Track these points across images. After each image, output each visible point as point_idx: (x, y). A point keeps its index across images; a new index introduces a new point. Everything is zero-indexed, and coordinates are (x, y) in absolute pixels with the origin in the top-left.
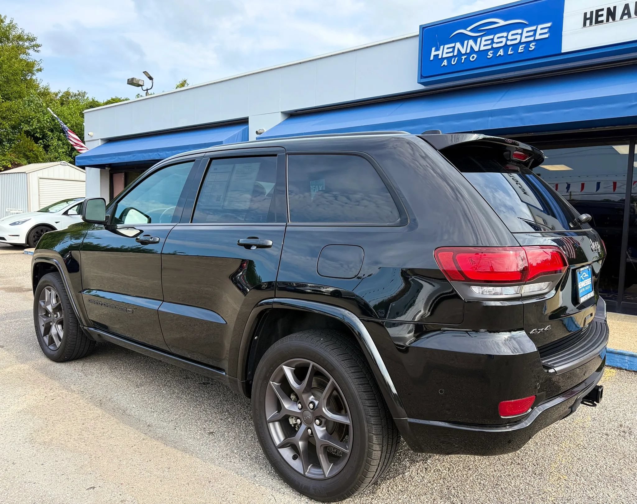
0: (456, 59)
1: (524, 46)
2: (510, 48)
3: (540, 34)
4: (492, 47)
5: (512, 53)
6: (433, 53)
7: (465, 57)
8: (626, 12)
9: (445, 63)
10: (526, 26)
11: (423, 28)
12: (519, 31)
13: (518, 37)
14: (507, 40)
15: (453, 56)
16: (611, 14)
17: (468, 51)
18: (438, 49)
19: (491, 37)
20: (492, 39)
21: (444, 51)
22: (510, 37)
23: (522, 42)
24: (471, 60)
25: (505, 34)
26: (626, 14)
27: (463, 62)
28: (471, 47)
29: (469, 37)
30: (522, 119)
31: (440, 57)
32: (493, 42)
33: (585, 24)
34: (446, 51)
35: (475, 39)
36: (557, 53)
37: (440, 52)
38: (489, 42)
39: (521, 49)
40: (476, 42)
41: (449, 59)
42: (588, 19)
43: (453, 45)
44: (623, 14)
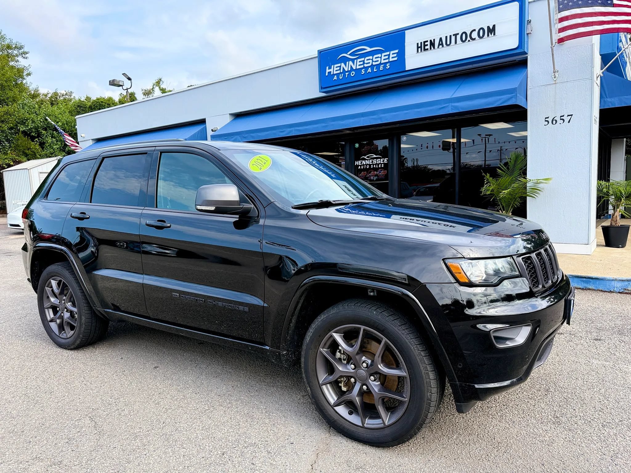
0: (342, 75)
1: (383, 65)
2: (375, 67)
3: (392, 58)
4: (364, 66)
5: (376, 70)
6: (328, 71)
7: (348, 73)
8: (441, 43)
9: (335, 78)
10: (384, 52)
11: (320, 52)
12: (380, 55)
13: (379, 59)
15: (341, 73)
16: (432, 44)
18: (330, 68)
21: (334, 69)
23: (382, 62)
24: (352, 75)
25: (371, 57)
27: (346, 77)
30: (380, 118)
32: (364, 63)
35: (353, 60)
37: (331, 70)
38: (362, 63)
41: (338, 75)
42: (419, 47)
43: (339, 65)
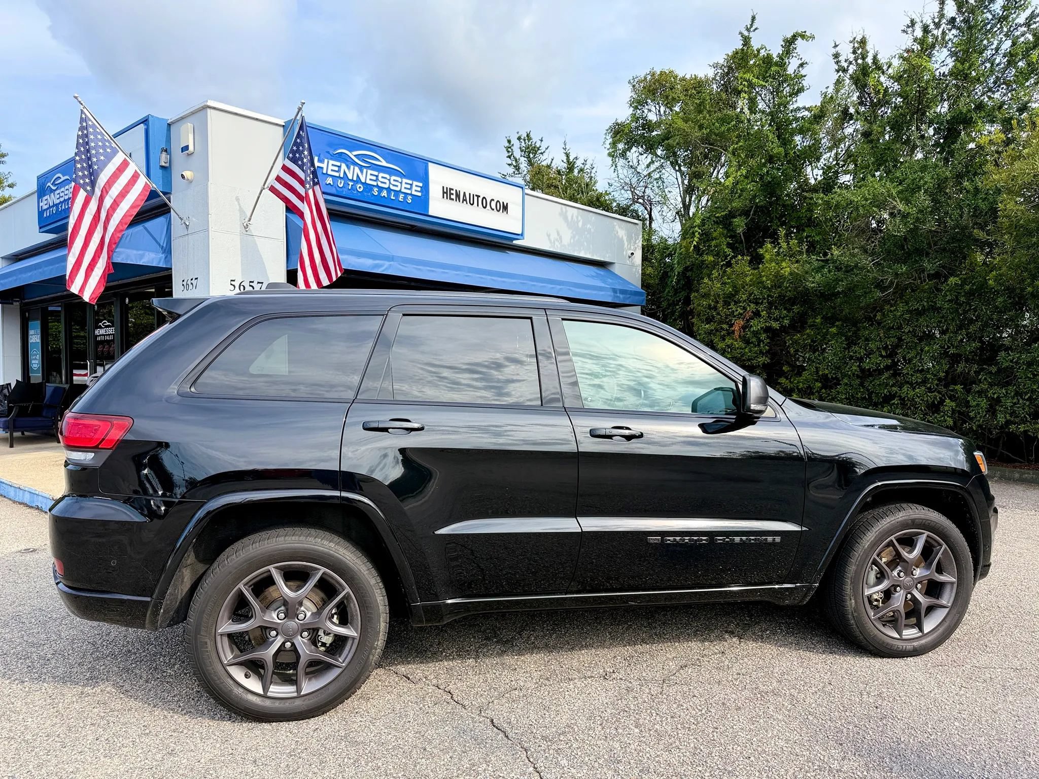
14: (390, 183)
17: (355, 179)
19: (376, 173)
20: (377, 176)
29: (355, 164)
40: (362, 172)
44: (464, 200)
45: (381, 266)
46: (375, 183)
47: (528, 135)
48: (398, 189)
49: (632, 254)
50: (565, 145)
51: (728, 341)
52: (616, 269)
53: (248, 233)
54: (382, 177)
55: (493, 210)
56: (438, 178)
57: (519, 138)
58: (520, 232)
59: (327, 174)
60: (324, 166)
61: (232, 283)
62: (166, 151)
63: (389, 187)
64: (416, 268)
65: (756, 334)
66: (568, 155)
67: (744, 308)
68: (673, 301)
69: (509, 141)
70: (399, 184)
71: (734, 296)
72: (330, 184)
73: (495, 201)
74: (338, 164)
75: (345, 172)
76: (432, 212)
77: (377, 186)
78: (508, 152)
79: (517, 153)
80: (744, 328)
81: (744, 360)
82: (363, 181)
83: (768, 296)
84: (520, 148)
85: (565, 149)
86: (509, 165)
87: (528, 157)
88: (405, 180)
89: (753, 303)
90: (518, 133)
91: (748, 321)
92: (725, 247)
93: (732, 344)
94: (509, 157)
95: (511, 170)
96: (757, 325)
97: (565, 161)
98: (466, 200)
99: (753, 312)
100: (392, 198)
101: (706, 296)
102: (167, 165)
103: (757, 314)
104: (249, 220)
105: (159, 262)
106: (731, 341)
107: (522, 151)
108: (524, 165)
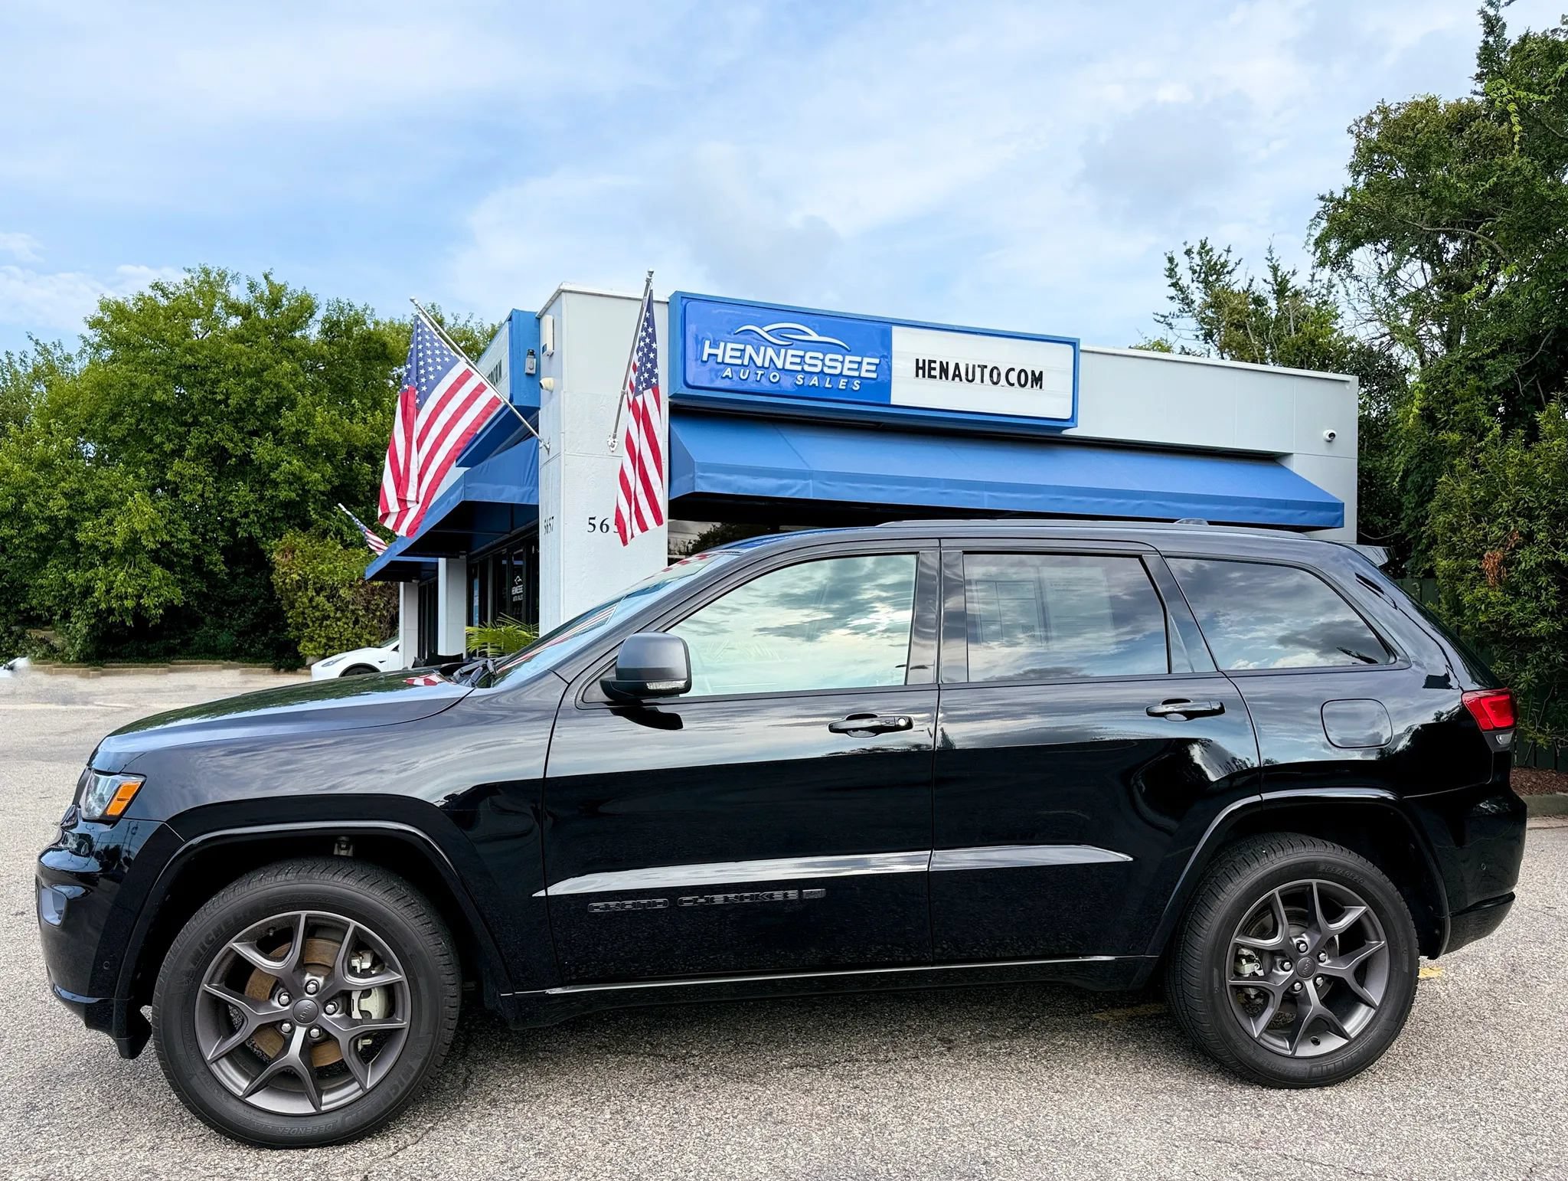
14: (824, 364)
17: (766, 365)
19: (801, 353)
20: (802, 357)
22: (827, 362)
26: (957, 376)
28: (771, 360)
31: (720, 360)
33: (917, 375)
34: (729, 353)
36: (886, 403)
39: (842, 384)
44: (954, 376)
45: (790, 487)
46: (799, 368)
47: (1203, 246)
48: (837, 372)
49: (1332, 435)
50: (1271, 252)
51: (1480, 591)
52: (1295, 465)
53: (614, 454)
54: (811, 358)
55: (1013, 385)
56: (907, 347)
57: (1188, 252)
58: (1068, 415)
59: (723, 363)
60: (719, 352)
61: (592, 521)
62: (532, 353)
63: (822, 371)
64: (850, 487)
65: (1530, 575)
66: (1275, 269)
67: (1506, 528)
68: (1416, 517)
69: (1171, 260)
70: (839, 365)
71: (1489, 503)
72: (727, 376)
73: (1017, 372)
74: (741, 347)
75: (751, 357)
76: (895, 400)
77: (803, 370)
78: (1170, 276)
79: (1186, 278)
80: (1507, 563)
81: (1513, 628)
82: (780, 365)
83: (1550, 502)
84: (1191, 268)
85: (1271, 260)
86: (1172, 298)
87: (1206, 282)
88: (848, 358)
89: (1523, 516)
90: (1185, 243)
91: (1513, 551)
92: (1481, 413)
93: (1486, 595)
94: (1174, 285)
95: (1176, 306)
96: (1529, 558)
97: (1270, 279)
98: (959, 376)
99: (1521, 534)
100: (827, 385)
101: (1446, 506)
102: (533, 372)
103: (1529, 538)
104: (614, 437)
105: (523, 498)
106: (1484, 591)
107: (1194, 272)
108: (1198, 295)
